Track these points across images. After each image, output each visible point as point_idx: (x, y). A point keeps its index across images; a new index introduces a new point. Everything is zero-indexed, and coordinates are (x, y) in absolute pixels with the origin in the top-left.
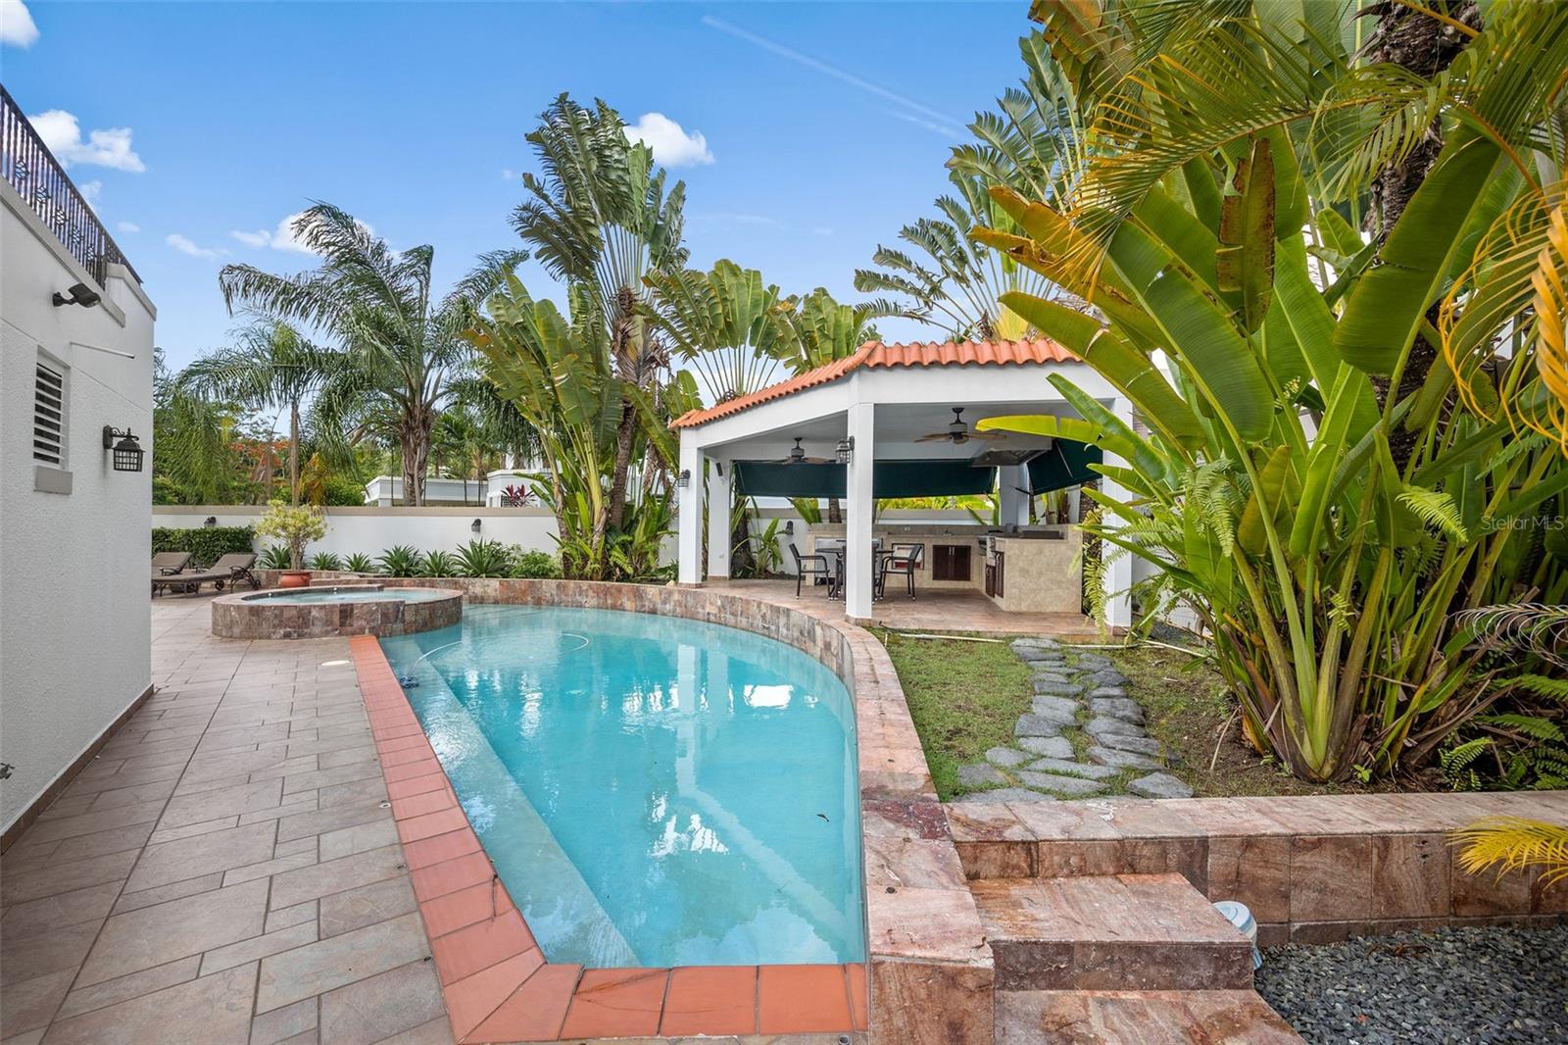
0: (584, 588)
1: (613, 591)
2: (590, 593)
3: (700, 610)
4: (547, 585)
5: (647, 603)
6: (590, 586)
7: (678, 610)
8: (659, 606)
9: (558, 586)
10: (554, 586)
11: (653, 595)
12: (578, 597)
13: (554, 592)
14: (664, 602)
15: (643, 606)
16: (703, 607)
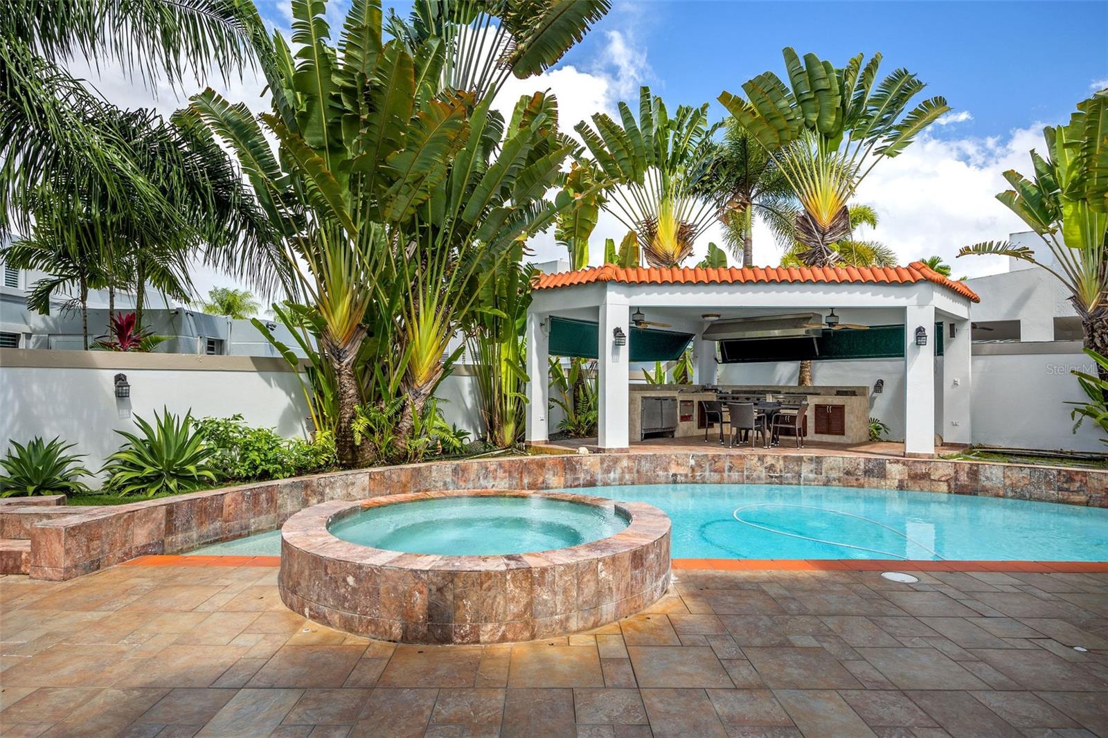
0: (492, 468)
1: (534, 467)
2: (500, 473)
3: (661, 473)
4: (439, 470)
5: (582, 476)
6: (500, 465)
7: (627, 476)
8: (599, 477)
9: (455, 471)
10: (449, 470)
11: (592, 465)
12: (482, 481)
13: (448, 480)
14: (608, 471)
15: (578, 479)
16: (666, 470)
